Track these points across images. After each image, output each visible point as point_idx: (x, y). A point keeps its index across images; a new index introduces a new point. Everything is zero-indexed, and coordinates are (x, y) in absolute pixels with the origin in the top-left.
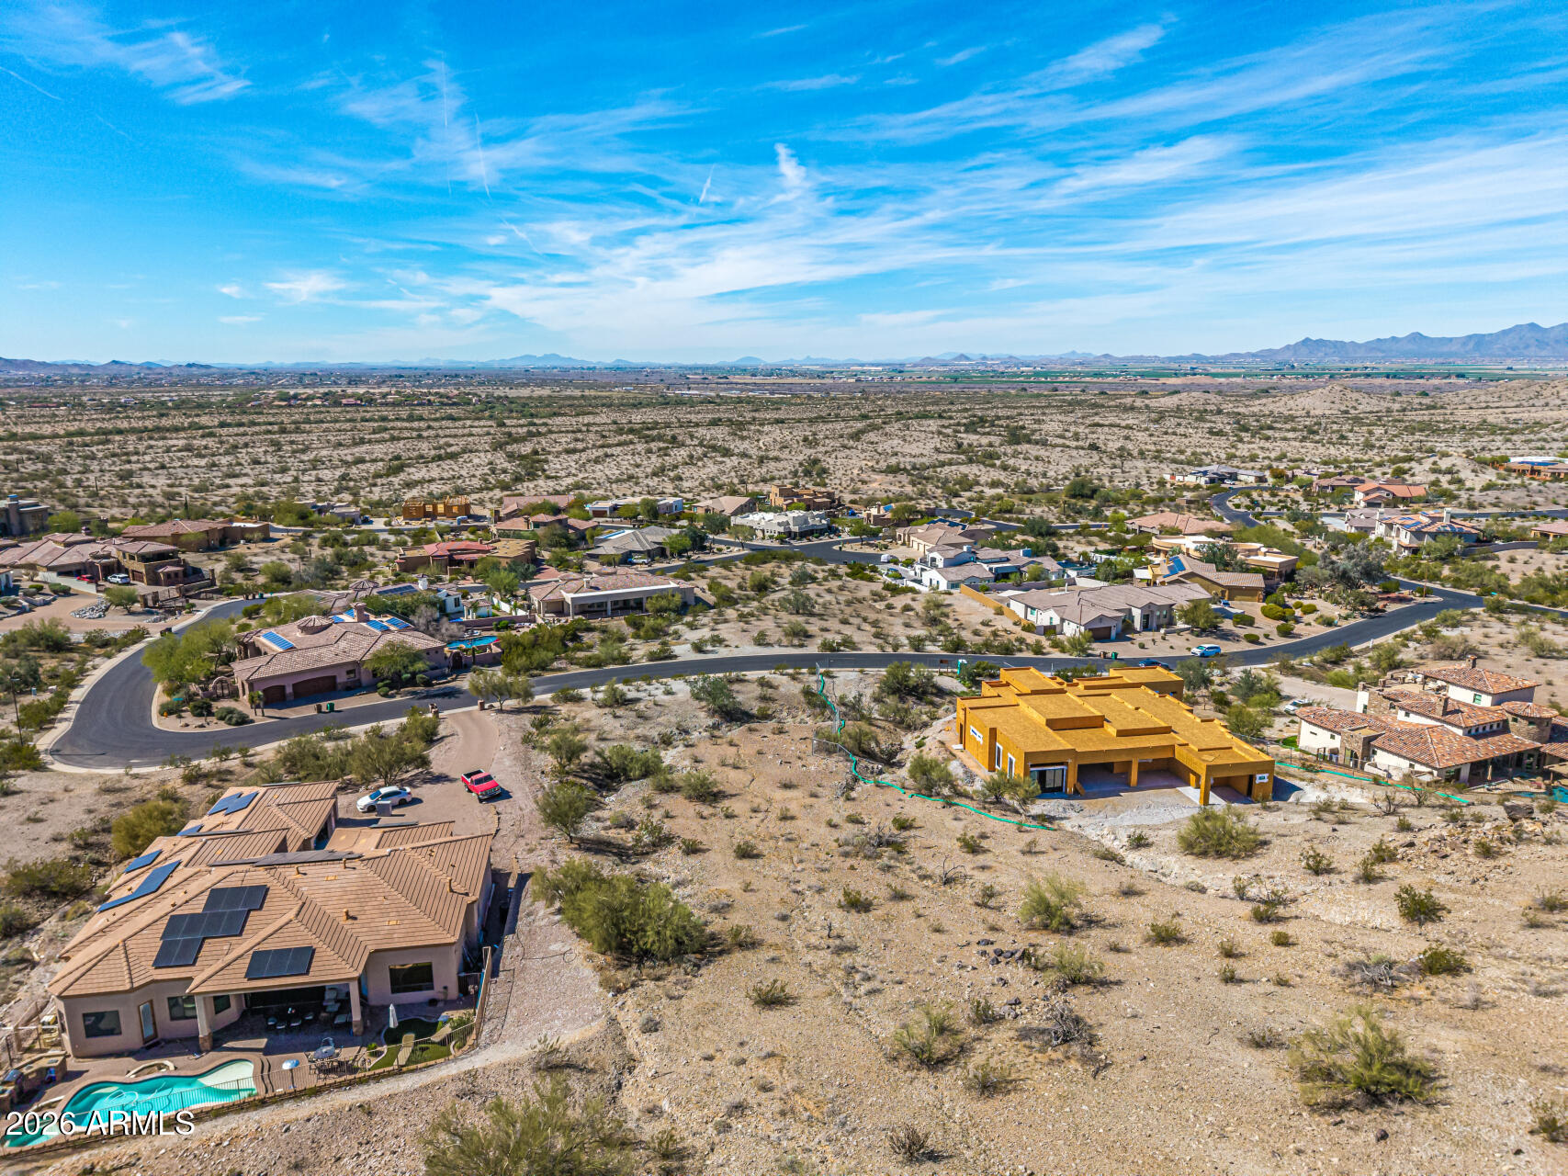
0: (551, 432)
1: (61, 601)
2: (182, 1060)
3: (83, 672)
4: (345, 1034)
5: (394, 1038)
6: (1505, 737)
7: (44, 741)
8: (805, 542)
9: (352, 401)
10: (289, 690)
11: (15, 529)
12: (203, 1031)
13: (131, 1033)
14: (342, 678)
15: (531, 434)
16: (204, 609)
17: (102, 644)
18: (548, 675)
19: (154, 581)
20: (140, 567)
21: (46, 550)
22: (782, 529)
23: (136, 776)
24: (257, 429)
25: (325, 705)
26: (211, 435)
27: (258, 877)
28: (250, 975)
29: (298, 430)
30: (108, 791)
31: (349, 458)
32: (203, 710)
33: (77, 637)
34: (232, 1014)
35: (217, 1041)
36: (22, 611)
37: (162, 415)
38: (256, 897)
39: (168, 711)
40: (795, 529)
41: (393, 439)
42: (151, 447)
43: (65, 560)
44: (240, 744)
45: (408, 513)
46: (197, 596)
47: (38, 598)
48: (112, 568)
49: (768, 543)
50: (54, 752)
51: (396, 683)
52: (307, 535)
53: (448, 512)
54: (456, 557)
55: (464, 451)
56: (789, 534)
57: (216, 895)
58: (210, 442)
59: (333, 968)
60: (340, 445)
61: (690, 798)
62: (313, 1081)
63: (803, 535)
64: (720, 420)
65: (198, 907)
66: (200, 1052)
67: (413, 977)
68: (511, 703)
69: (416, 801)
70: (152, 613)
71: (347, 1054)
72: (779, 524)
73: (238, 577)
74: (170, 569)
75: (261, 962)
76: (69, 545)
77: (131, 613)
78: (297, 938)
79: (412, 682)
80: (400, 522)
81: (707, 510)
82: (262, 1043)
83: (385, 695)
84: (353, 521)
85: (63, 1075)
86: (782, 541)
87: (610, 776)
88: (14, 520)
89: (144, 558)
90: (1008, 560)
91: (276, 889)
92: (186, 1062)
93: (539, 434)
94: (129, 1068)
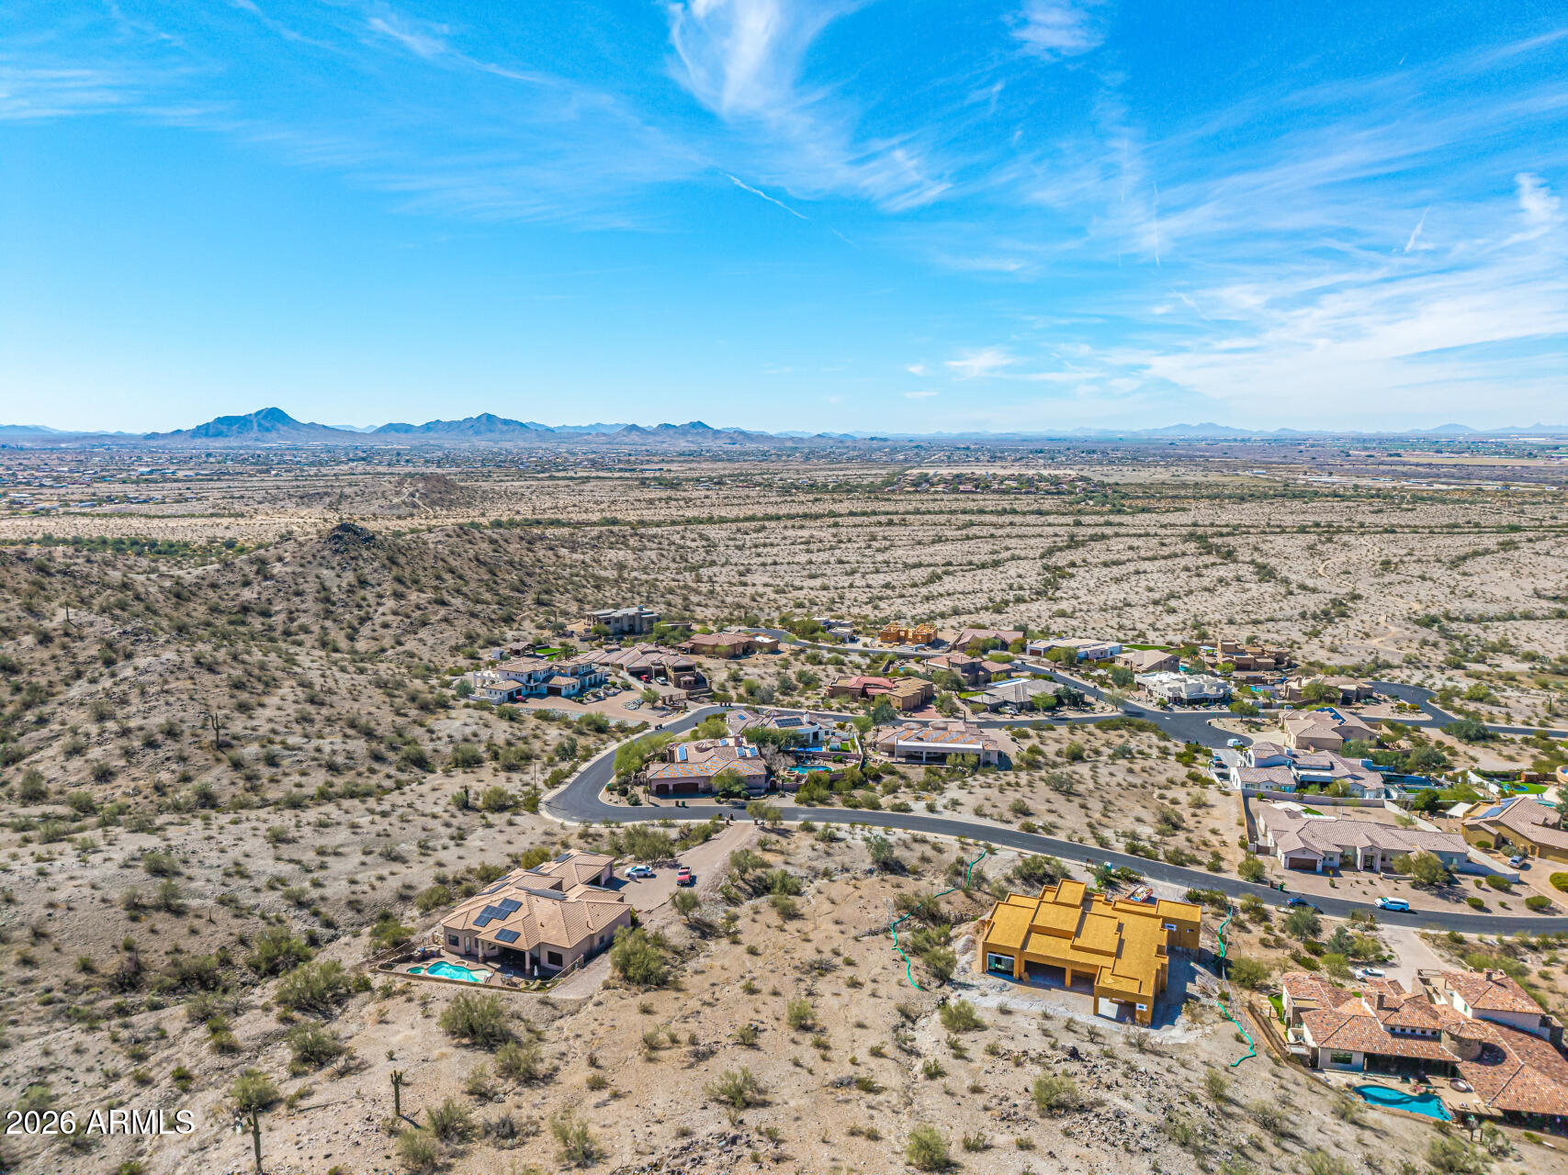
0: (1117, 535)
1: (624, 693)
2: (471, 963)
3: (598, 750)
4: (520, 970)
5: (536, 978)
6: (1433, 1045)
7: (548, 795)
8: (1189, 710)
9: (969, 487)
10: (671, 788)
11: (637, 629)
12: (480, 955)
13: (461, 949)
14: (701, 786)
15: (1094, 538)
16: (694, 708)
17: (623, 729)
18: (820, 807)
19: (678, 685)
20: (671, 674)
21: (634, 654)
22: (1170, 694)
23: (563, 827)
24: (874, 519)
25: (680, 801)
26: (836, 525)
27: (522, 897)
28: (496, 938)
29: (903, 523)
30: (547, 834)
31: (910, 561)
32: (624, 793)
33: (612, 723)
34: (496, 952)
35: (486, 960)
36: (600, 699)
37: (816, 500)
38: (518, 905)
39: (611, 789)
40: (1184, 695)
41: (968, 538)
42: (785, 538)
43: (638, 664)
44: (616, 819)
45: (886, 637)
46: (696, 700)
47: (613, 690)
48: (661, 673)
49: (1149, 707)
50: (548, 803)
51: (728, 794)
52: (802, 651)
53: (915, 640)
54: (870, 691)
55: (1013, 558)
56: (1178, 701)
57: (506, 901)
58: (827, 534)
59: (521, 944)
60: (919, 543)
61: (779, 914)
62: (500, 984)
63: (1193, 702)
64: (1317, 525)
65: (496, 905)
66: (478, 962)
67: (556, 958)
68: (768, 824)
69: (653, 876)
70: (663, 709)
71: (515, 979)
72: (1169, 689)
73: (730, 685)
74: (688, 678)
75: (503, 933)
76: (644, 653)
77: (654, 708)
78: (518, 928)
79: (738, 795)
80: (877, 645)
81: (1126, 663)
82: (498, 966)
83: (719, 802)
84: (843, 641)
85: (438, 955)
86: (1164, 706)
87: (761, 888)
88: (637, 622)
89: (676, 669)
90: (1332, 767)
91: (525, 906)
92: (473, 964)
93: (1104, 537)
94: (455, 959)
